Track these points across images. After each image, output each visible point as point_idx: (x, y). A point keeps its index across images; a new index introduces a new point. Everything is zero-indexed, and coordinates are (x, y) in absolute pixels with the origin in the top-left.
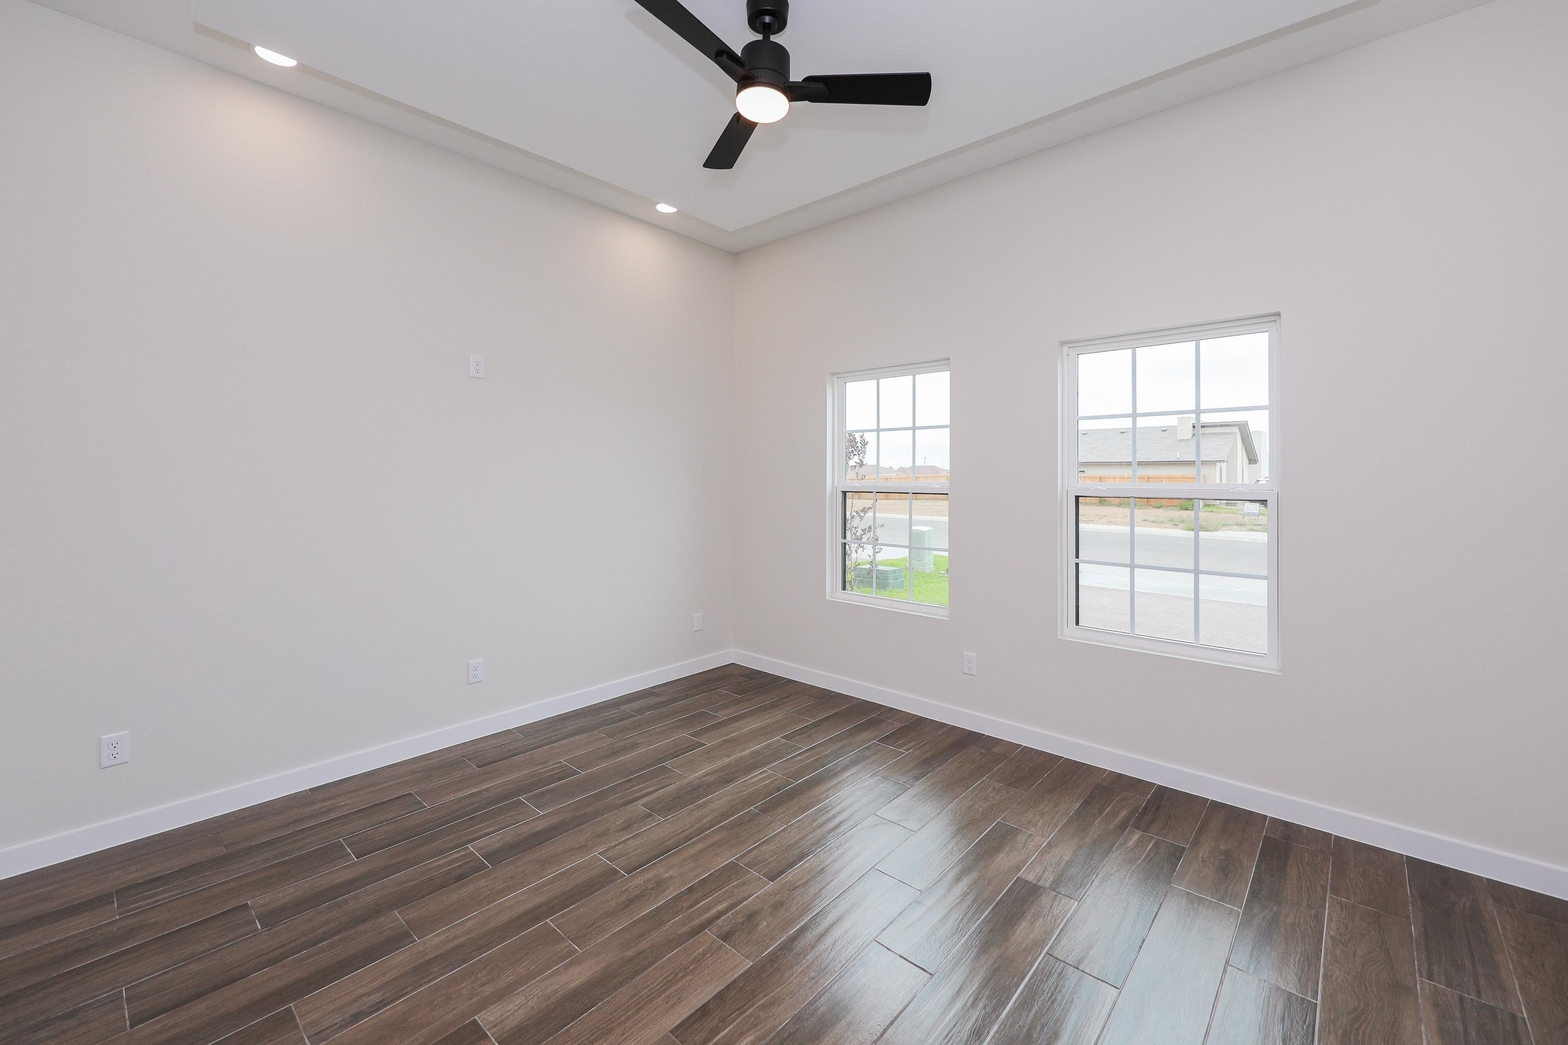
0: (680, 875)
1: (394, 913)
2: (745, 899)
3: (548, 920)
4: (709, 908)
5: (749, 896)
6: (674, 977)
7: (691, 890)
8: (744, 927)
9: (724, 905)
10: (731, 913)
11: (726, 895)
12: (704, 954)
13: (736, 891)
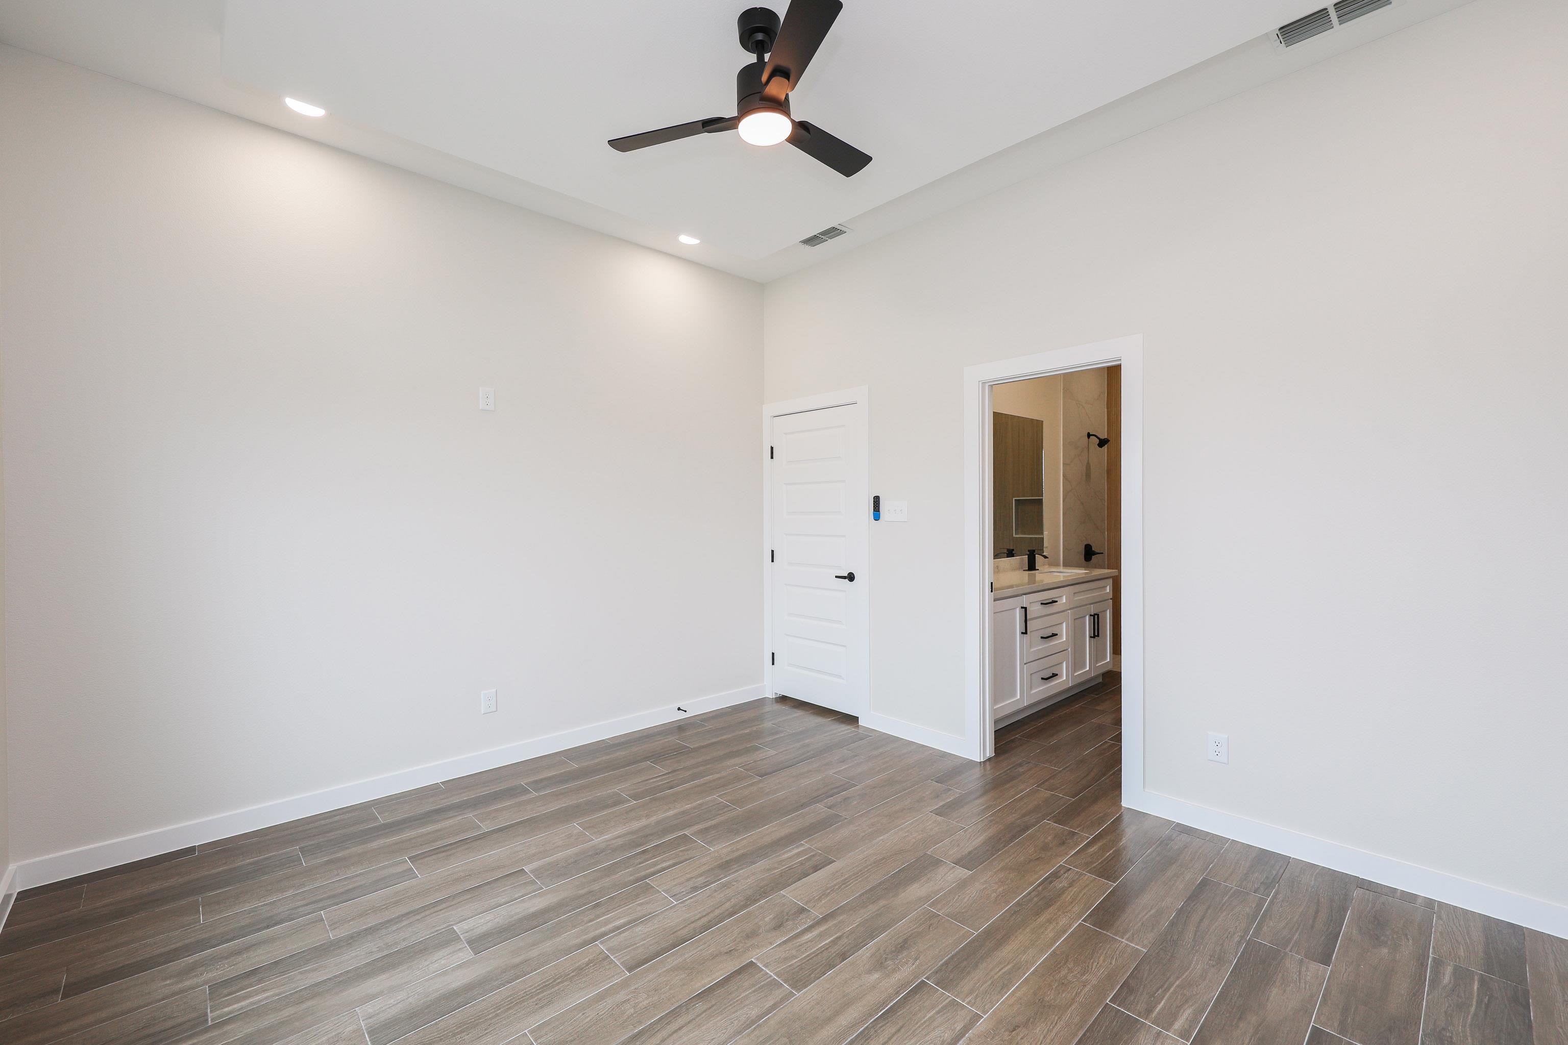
0: (860, 975)
1: (1144, 947)
2: (785, 942)
3: (976, 933)
4: (821, 936)
5: (780, 945)
6: (841, 886)
7: (843, 957)
8: (786, 917)
9: (806, 937)
10: (799, 930)
11: (805, 948)
12: (820, 899)
13: (794, 952)
